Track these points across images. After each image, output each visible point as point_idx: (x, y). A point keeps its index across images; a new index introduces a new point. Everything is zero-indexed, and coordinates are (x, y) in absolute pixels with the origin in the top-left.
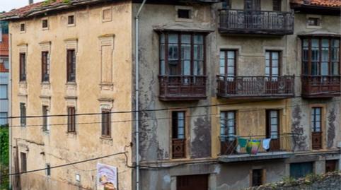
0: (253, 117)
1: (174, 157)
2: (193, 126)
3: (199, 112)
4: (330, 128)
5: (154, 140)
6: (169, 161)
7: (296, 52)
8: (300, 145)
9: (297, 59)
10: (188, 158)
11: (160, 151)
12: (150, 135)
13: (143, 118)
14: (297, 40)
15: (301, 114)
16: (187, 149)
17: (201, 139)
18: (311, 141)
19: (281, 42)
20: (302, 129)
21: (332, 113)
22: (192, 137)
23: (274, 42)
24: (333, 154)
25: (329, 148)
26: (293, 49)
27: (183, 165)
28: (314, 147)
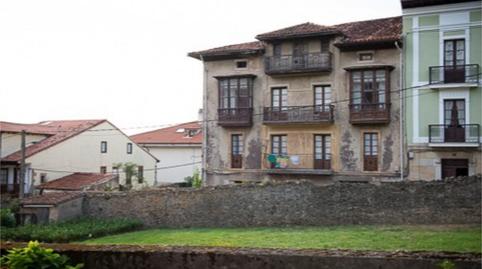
0: (301, 141)
1: (233, 167)
2: (247, 146)
3: (252, 135)
4: (386, 153)
5: (218, 154)
6: (228, 170)
7: (345, 85)
8: (349, 166)
9: (346, 91)
10: (243, 169)
11: (222, 162)
12: (215, 151)
13: (211, 139)
14: (346, 75)
15: (351, 139)
16: (243, 162)
17: (254, 155)
18: (362, 163)
19: (329, 78)
20: (352, 152)
21: (389, 138)
22: (246, 154)
23: (321, 78)
24: (390, 177)
25: (384, 170)
26: (342, 83)
27: (239, 174)
28: (365, 169)
